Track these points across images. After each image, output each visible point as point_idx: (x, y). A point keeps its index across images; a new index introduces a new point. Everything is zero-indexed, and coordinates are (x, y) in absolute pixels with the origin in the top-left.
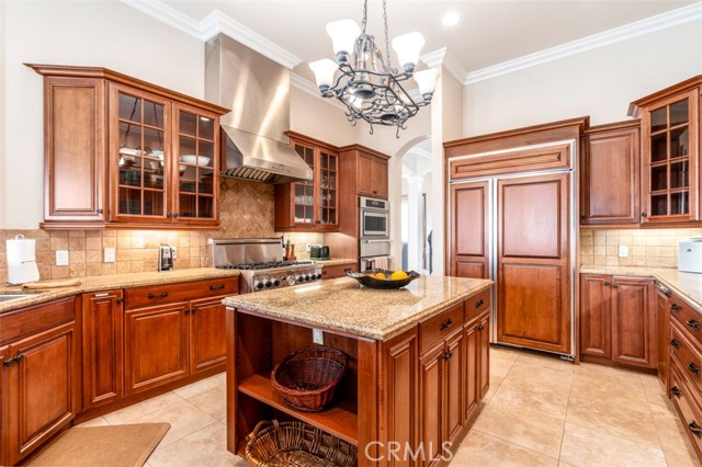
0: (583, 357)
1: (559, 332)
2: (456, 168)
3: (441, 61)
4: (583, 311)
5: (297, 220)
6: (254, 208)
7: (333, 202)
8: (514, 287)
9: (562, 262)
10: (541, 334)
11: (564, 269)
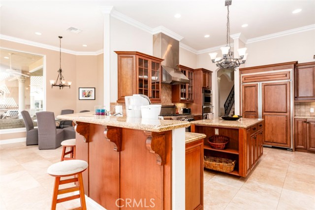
0: (296, 149)
1: (287, 140)
2: (245, 78)
3: (238, 37)
4: (296, 132)
5: (182, 98)
6: (166, 94)
7: (192, 90)
8: (269, 124)
9: (288, 114)
10: (279, 141)
11: (288, 117)
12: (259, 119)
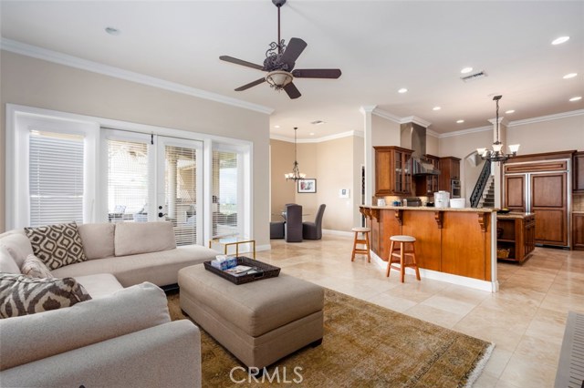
1: (562, 237)
2: (508, 168)
3: (500, 122)
5: (429, 191)
7: (437, 181)
9: (564, 209)
11: (564, 212)
12: (527, 214)
